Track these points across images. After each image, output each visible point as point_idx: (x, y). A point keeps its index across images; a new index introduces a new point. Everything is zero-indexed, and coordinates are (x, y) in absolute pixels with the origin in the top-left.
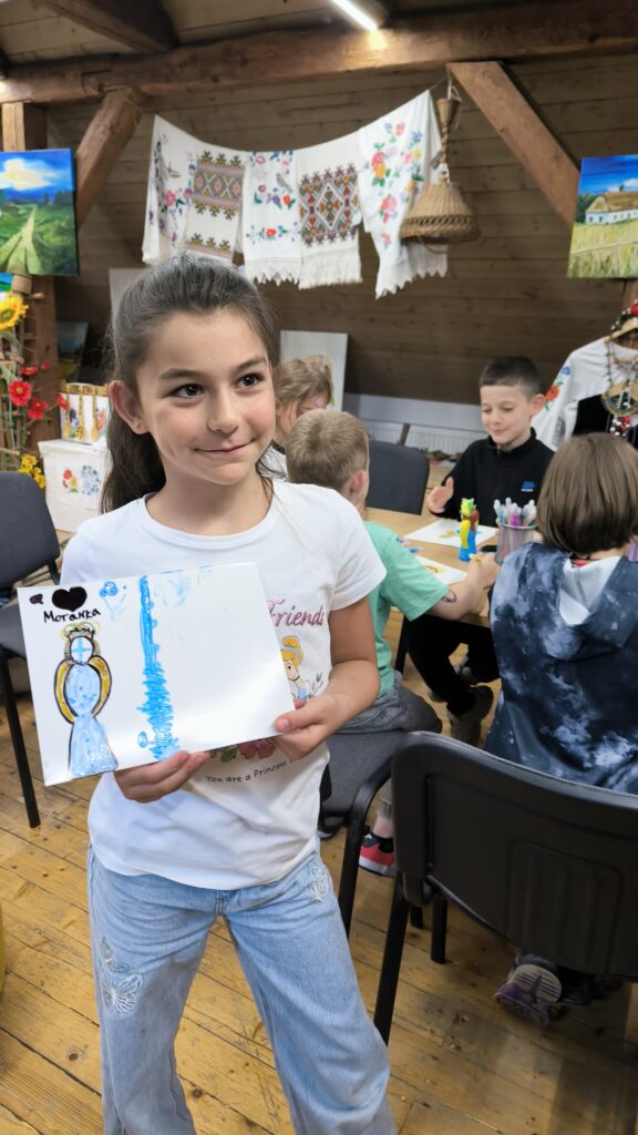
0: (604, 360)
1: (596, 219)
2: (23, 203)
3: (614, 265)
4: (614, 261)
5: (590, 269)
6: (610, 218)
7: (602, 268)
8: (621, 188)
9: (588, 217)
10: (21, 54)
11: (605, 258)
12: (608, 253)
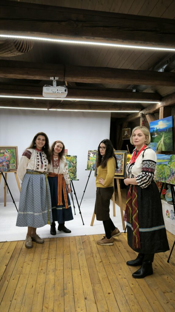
2: (162, 132)
10: (164, 94)
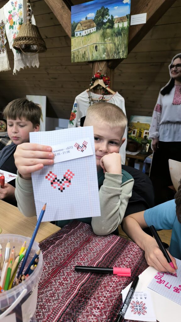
0: (88, 100)
1: (79, 35)
3: (87, 56)
4: (87, 54)
5: (79, 58)
6: (83, 33)
7: (83, 57)
8: (86, 18)
11: (84, 53)
12: (84, 50)
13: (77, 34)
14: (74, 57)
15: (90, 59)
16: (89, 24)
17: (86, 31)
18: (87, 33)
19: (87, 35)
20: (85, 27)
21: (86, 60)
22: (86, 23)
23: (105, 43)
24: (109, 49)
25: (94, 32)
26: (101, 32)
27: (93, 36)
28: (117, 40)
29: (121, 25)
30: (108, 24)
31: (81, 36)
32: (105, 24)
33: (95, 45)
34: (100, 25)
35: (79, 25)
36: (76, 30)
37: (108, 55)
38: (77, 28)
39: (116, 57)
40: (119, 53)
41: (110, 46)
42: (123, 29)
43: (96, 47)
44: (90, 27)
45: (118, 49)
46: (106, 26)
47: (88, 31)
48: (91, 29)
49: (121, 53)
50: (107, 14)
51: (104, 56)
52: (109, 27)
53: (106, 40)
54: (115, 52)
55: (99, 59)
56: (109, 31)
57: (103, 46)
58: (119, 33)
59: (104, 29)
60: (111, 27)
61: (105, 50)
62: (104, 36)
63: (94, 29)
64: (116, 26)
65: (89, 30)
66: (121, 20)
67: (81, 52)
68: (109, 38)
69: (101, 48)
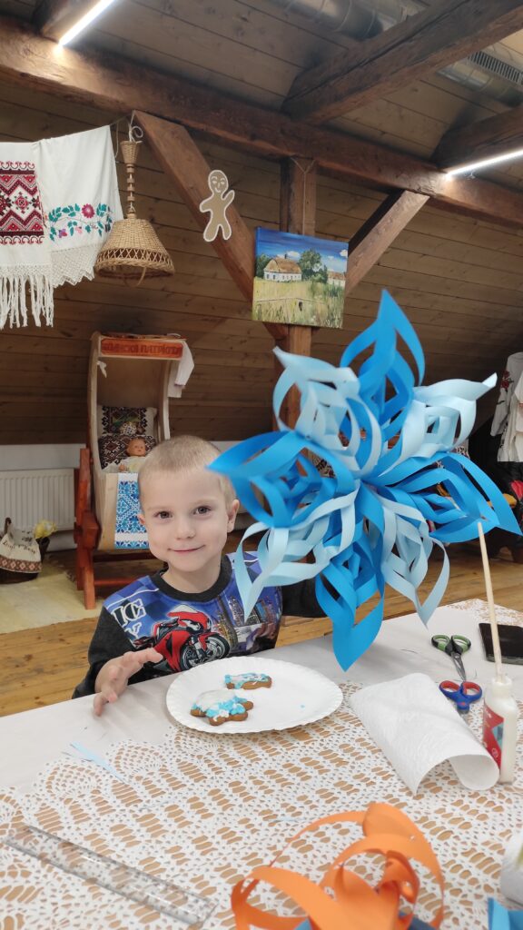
1: (271, 277)
3: (285, 315)
4: (284, 310)
5: (269, 315)
6: (280, 277)
7: (278, 315)
8: (285, 256)
9: (266, 274)
11: (278, 309)
12: (280, 304)
13: (268, 276)
14: (260, 312)
15: (290, 321)
16: (290, 266)
17: (285, 275)
18: (286, 279)
19: (285, 282)
20: (283, 268)
21: (282, 321)
22: (286, 263)
23: (314, 302)
24: (319, 312)
25: (298, 281)
26: (309, 283)
27: (296, 285)
28: (332, 302)
29: (337, 283)
30: (319, 276)
31: (276, 280)
32: (315, 274)
33: (298, 301)
34: (307, 273)
35: (272, 262)
36: (265, 269)
37: (318, 320)
38: (268, 266)
39: (329, 325)
40: (333, 320)
41: (321, 307)
42: (339, 289)
43: (300, 304)
44: (291, 271)
45: (332, 314)
46: (316, 278)
47: (288, 277)
48: (294, 275)
49: (336, 321)
50: (318, 262)
51: (312, 321)
52: (320, 280)
53: (316, 297)
54: (328, 318)
55: (304, 323)
56: (320, 285)
57: (310, 306)
58: (334, 293)
59: (313, 280)
60: (324, 281)
61: (314, 312)
62: (313, 291)
63: (298, 277)
64: (330, 281)
65: (290, 275)
66: (337, 276)
67: (276, 306)
68: (321, 296)
69: (307, 307)
